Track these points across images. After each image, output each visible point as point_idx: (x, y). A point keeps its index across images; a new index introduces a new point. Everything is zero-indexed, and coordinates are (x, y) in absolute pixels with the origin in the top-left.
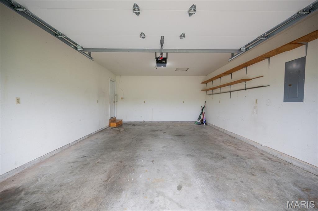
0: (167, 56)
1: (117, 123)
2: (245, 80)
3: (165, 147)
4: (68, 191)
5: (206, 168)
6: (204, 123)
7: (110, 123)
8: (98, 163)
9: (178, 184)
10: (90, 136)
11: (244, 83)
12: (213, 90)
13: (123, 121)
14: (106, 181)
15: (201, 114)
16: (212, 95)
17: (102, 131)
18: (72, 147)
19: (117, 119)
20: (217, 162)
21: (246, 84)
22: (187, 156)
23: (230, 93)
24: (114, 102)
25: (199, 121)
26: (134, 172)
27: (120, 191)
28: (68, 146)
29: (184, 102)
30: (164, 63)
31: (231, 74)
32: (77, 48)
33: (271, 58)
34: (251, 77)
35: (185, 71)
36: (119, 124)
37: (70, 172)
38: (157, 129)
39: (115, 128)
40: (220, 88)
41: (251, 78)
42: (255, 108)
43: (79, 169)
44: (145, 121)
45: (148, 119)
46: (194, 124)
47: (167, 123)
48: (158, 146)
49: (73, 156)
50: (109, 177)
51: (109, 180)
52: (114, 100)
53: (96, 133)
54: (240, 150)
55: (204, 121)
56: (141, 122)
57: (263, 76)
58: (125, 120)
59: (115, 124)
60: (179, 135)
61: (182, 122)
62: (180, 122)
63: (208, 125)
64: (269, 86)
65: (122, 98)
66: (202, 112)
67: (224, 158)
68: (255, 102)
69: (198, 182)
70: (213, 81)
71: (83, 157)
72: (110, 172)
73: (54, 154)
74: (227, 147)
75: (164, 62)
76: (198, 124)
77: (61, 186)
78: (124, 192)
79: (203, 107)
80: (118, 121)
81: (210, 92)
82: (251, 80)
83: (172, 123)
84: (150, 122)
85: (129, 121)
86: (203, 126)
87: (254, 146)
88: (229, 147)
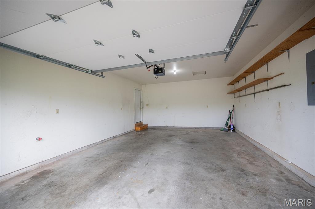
0: (164, 65)
1: (141, 128)
2: (267, 80)
3: (167, 152)
4: (73, 178)
5: (192, 177)
6: (232, 130)
7: (135, 127)
8: (105, 160)
9: (153, 188)
10: (114, 138)
11: (266, 82)
12: (240, 92)
13: (148, 125)
14: (101, 175)
15: (228, 120)
16: (239, 98)
17: (126, 134)
18: (97, 145)
19: (143, 123)
20: (210, 174)
21: (268, 84)
22: (183, 163)
23: (254, 95)
24: (140, 108)
25: (226, 128)
26: (124, 171)
27: (104, 184)
28: (95, 144)
29: (207, 107)
30: (160, 73)
31: (253, 73)
32: (88, 72)
33: (290, 50)
34: (272, 75)
35: (203, 74)
36: (143, 129)
37: (84, 164)
38: (174, 135)
39: (139, 131)
40: (245, 89)
41: (272, 77)
42: (279, 113)
43: (90, 163)
44: (168, 126)
45: (170, 124)
46: (219, 130)
47: (190, 129)
48: (162, 150)
49: (93, 152)
50: (105, 172)
51: (103, 174)
52: (140, 106)
53: (121, 135)
54: (254, 164)
55: (232, 127)
56: (164, 127)
57: (283, 73)
58: (150, 125)
59: (139, 128)
60: (193, 142)
61: (206, 128)
62: (204, 128)
63: (236, 132)
64: (291, 85)
65: (147, 105)
66: (230, 117)
67: (223, 171)
68: (278, 106)
69: (172, 189)
70: (239, 82)
71: (99, 154)
72: (108, 169)
73: (83, 149)
74: (238, 159)
75: (160, 71)
76: (224, 130)
77: (72, 173)
78: (106, 185)
79: (231, 112)
80: (143, 125)
81: (237, 94)
82: (272, 78)
83: (195, 129)
84: (173, 127)
85: (154, 126)
86: (229, 133)
87: (278, 162)
88: (241, 160)
